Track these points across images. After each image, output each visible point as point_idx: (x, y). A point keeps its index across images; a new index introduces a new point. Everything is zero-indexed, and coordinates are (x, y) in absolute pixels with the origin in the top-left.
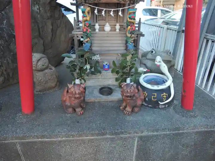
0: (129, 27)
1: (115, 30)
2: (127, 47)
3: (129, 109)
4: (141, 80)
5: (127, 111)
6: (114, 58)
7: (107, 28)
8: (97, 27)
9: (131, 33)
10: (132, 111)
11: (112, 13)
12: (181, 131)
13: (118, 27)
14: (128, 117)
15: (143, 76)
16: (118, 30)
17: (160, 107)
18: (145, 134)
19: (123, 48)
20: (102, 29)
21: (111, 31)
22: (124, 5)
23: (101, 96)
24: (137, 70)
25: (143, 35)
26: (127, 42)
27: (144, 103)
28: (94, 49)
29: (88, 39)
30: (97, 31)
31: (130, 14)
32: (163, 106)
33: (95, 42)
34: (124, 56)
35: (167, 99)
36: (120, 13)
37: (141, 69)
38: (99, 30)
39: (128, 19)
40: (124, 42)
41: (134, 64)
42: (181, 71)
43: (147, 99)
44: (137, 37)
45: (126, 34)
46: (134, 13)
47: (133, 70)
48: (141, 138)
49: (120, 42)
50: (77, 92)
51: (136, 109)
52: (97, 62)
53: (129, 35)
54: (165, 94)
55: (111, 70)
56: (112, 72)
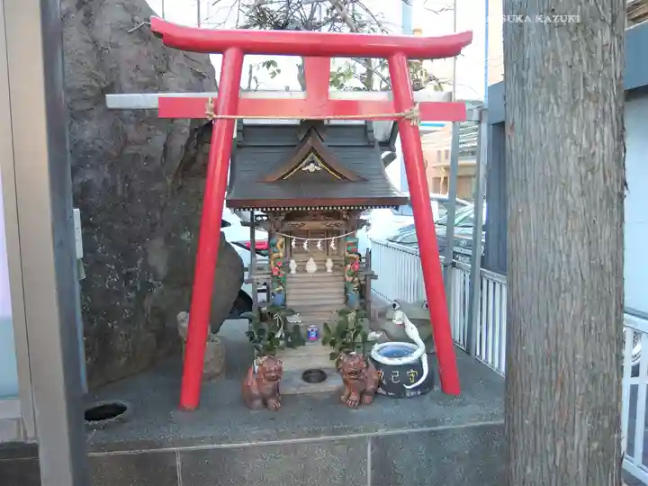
0: (349, 266)
1: (326, 270)
2: (347, 299)
3: (354, 397)
4: (374, 354)
5: (352, 401)
6: (326, 319)
7: (312, 266)
8: (293, 265)
9: (354, 275)
10: (360, 402)
11: (319, 245)
12: (440, 428)
13: (329, 264)
14: (354, 411)
15: (377, 347)
16: (329, 270)
17: (408, 395)
18: (381, 432)
19: (342, 301)
20: (302, 269)
21: (318, 271)
22: (338, 233)
23: (307, 384)
24: (365, 336)
25: (376, 277)
26: (346, 290)
27: (380, 390)
28: (289, 304)
29: (281, 288)
30: (293, 272)
31: (348, 245)
32: (412, 394)
33: (293, 291)
34: (343, 313)
35: (417, 379)
36: (332, 245)
37: (372, 335)
38: (297, 271)
39: (347, 254)
40: (343, 290)
41: (360, 327)
42: (462, 342)
43: (384, 382)
44: (365, 280)
45: (344, 276)
46: (356, 244)
47: (359, 337)
48: (377, 440)
49: (336, 290)
50: (273, 369)
51: (367, 398)
52: (296, 327)
53: (349, 279)
54: (412, 371)
55: (320, 340)
56: (324, 343)
